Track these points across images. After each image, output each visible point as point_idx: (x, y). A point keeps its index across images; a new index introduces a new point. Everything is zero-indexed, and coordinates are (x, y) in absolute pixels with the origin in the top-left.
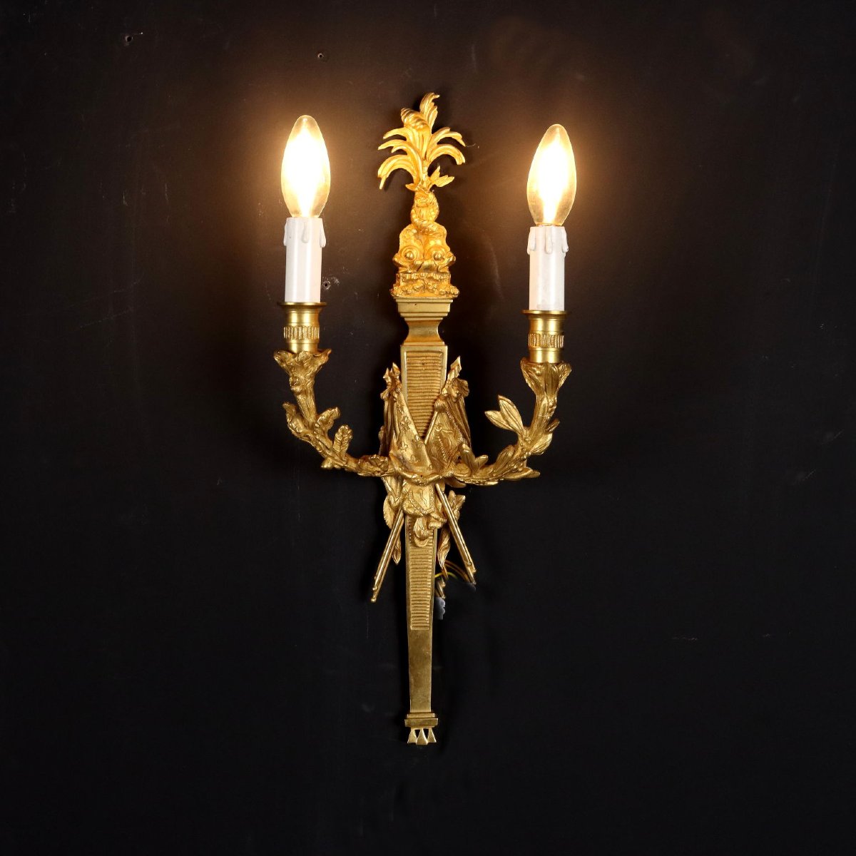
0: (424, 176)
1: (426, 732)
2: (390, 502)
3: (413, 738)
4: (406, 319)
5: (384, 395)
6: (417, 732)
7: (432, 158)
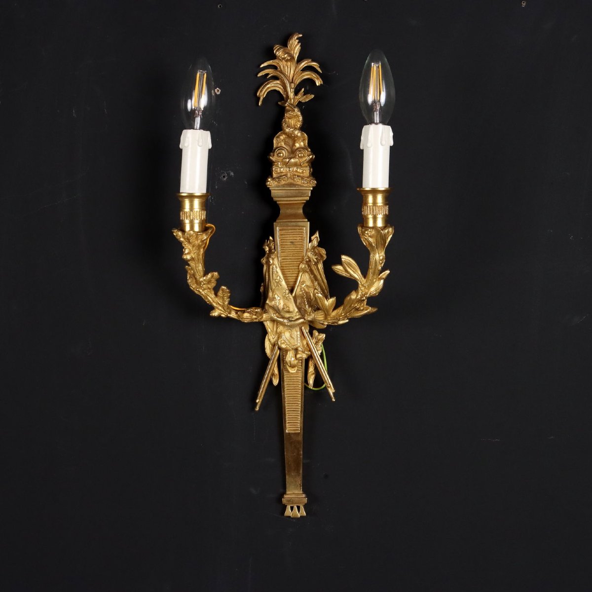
0: (291, 95)
1: (299, 508)
2: (269, 340)
3: (288, 512)
4: (277, 202)
5: (264, 261)
6: (292, 508)
7: (298, 81)
